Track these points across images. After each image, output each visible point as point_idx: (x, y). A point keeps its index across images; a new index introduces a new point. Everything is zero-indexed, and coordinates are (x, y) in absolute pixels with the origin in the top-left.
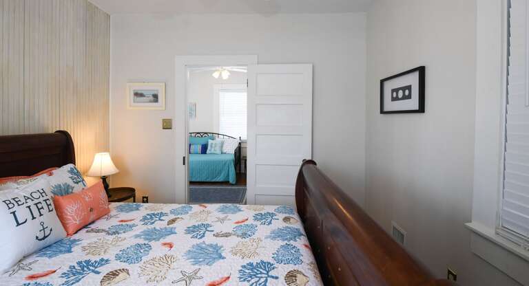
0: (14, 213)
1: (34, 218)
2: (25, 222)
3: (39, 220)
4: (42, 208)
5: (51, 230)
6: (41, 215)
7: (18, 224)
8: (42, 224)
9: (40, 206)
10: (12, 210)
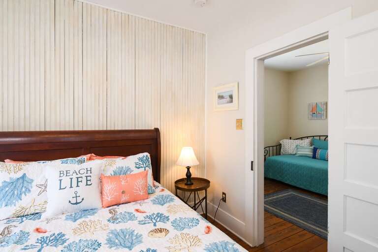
0: (61, 180)
1: (71, 187)
2: (65, 188)
3: (75, 188)
4: (81, 181)
5: (83, 199)
6: (78, 186)
7: (60, 189)
8: (76, 193)
9: (80, 179)
10: (61, 178)
